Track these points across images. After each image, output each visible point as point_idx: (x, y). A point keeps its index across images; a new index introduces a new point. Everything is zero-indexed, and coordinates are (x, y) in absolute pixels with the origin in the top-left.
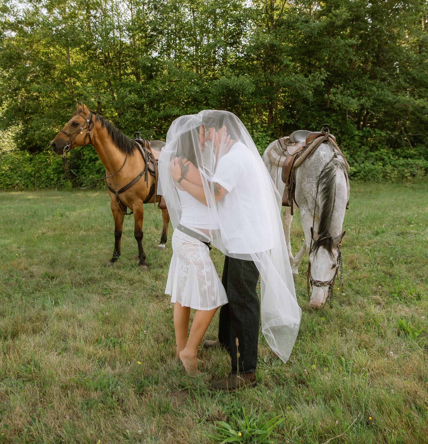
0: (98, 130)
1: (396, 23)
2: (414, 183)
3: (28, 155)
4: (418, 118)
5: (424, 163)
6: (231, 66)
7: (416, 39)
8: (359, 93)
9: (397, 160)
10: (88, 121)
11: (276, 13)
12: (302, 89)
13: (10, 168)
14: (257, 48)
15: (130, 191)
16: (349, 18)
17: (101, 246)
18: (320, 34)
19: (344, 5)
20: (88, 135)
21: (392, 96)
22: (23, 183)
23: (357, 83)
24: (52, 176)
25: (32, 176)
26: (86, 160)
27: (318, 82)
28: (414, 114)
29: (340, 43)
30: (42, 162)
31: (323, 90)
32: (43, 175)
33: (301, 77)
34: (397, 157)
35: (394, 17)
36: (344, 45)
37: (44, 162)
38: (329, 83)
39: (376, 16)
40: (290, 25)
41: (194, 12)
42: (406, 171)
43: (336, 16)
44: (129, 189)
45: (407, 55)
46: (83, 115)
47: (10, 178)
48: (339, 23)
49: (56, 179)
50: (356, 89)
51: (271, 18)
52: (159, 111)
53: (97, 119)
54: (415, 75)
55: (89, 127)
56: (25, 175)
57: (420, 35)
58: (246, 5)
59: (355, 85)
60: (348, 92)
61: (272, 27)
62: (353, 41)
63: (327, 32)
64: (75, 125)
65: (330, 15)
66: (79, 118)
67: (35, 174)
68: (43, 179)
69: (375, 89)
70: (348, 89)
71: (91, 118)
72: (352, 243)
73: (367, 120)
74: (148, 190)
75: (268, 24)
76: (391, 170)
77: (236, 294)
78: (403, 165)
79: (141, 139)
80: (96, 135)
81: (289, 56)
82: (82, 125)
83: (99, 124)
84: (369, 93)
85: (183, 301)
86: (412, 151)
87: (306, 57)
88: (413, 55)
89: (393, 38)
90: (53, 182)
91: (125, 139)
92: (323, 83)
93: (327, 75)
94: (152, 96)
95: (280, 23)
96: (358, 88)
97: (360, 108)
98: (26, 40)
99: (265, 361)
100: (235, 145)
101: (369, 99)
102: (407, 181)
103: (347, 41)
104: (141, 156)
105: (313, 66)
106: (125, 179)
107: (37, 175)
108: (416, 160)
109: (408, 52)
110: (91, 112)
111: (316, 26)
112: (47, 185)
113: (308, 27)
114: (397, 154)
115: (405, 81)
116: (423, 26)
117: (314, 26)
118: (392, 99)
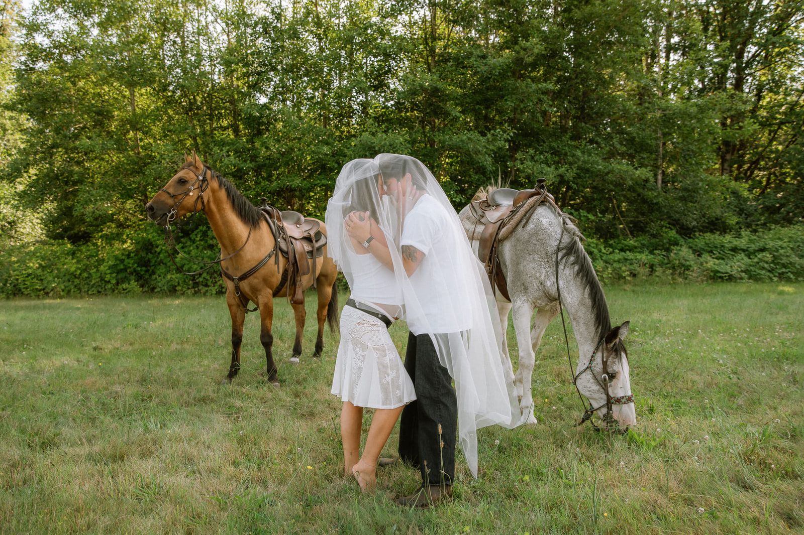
0: (213, 191)
1: (608, 61)
2: (635, 285)
3: (69, 246)
4: (639, 195)
5: (649, 257)
6: (376, 119)
7: (636, 84)
8: (557, 159)
9: (610, 253)
10: (201, 178)
11: (441, 43)
12: (477, 152)
13: (40, 265)
14: (413, 93)
15: (255, 278)
16: (543, 52)
17: (206, 362)
18: (503, 76)
19: (536, 35)
20: (200, 197)
21: (603, 163)
22: (63, 287)
23: (554, 144)
24: (108, 276)
25: (76, 277)
26: (159, 253)
27: (501, 143)
28: (634, 191)
29: (531, 87)
30: (91, 256)
31: (507, 155)
32: (94, 275)
33: (475, 135)
34: (611, 250)
35: (605, 54)
36: (537, 91)
37: (95, 257)
38: (515, 146)
39: (580, 50)
40: (459, 62)
41: (320, 39)
42: (624, 268)
43: (525, 50)
44: (254, 275)
45: (624, 106)
46: (194, 169)
47: (41, 280)
48: (529, 60)
49: (114, 281)
50: (552, 154)
51: (432, 51)
52: (271, 182)
53: (212, 177)
54: (635, 135)
55: (201, 187)
56: (64, 276)
57: (641, 78)
58: (397, 31)
59: (551, 148)
60: (542, 157)
61: (432, 64)
62: (550, 86)
63: (511, 72)
64: (182, 182)
65: (517, 47)
66: (188, 174)
67: (80, 274)
68: (93, 282)
69: (579, 153)
70: (541, 153)
71: (205, 174)
72: (557, 354)
73: (568, 198)
74: (279, 276)
75: (428, 60)
76: (603, 268)
77: (427, 387)
78: (619, 261)
79: (268, 208)
80: (211, 199)
81: (457, 105)
82: (191, 183)
83: (215, 184)
84: (570, 159)
85: (356, 399)
86: (632, 242)
87: (482, 107)
88: (632, 106)
89: (604, 83)
90: (109, 286)
91: (249, 206)
92: (507, 144)
93: (514, 133)
94: (260, 160)
95: (445, 58)
96: (555, 153)
97: (558, 180)
98: (67, 74)
99: (461, 480)
100: (422, 198)
101: (571, 168)
102: (625, 283)
103: (540, 86)
104: (269, 230)
105: (492, 120)
106: (248, 261)
107: (85, 275)
108: (638, 254)
109: (624, 103)
110: (204, 166)
111: (497, 64)
112: (100, 290)
113: (486, 65)
114: (611, 246)
115: (621, 144)
116: (645, 69)
117: (494, 64)
118: (603, 168)
